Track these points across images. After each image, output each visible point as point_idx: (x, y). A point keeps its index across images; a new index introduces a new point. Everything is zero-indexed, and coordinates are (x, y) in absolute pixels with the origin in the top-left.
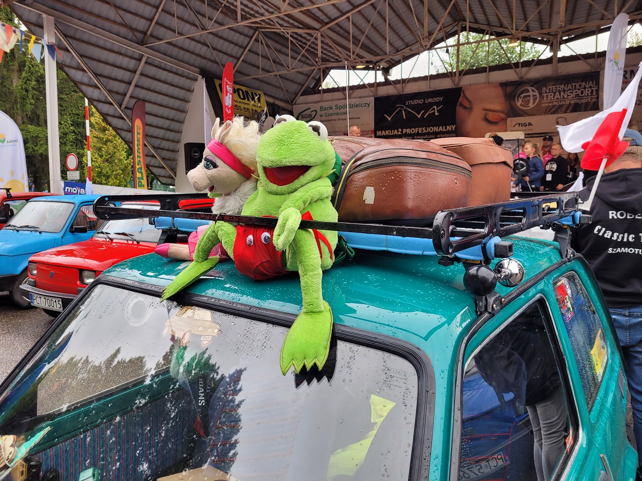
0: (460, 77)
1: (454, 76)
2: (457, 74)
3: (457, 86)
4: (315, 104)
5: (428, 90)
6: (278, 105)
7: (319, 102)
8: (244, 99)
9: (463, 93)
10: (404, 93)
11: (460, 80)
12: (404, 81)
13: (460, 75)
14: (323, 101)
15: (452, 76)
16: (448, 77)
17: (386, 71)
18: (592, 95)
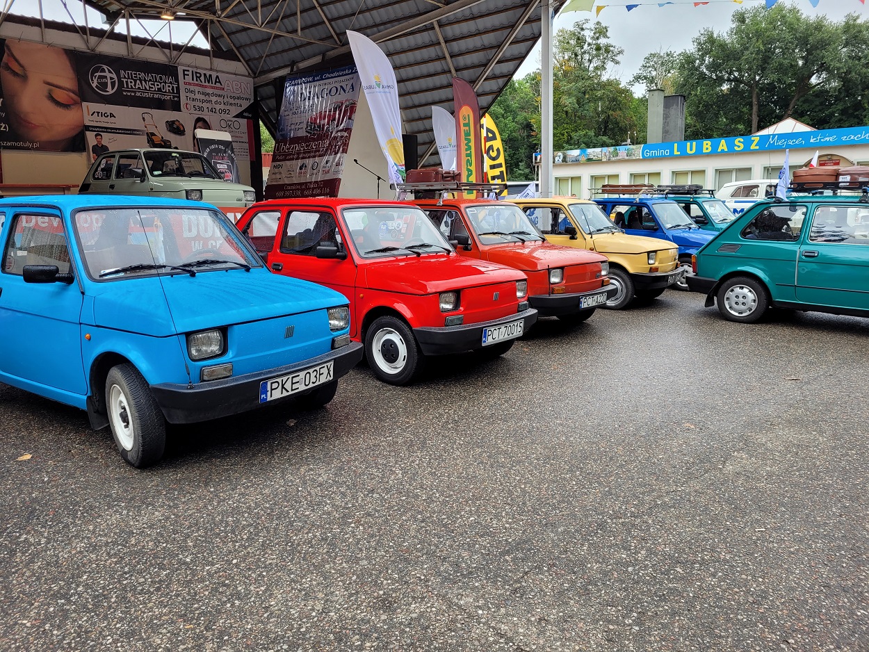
18: (173, 93)
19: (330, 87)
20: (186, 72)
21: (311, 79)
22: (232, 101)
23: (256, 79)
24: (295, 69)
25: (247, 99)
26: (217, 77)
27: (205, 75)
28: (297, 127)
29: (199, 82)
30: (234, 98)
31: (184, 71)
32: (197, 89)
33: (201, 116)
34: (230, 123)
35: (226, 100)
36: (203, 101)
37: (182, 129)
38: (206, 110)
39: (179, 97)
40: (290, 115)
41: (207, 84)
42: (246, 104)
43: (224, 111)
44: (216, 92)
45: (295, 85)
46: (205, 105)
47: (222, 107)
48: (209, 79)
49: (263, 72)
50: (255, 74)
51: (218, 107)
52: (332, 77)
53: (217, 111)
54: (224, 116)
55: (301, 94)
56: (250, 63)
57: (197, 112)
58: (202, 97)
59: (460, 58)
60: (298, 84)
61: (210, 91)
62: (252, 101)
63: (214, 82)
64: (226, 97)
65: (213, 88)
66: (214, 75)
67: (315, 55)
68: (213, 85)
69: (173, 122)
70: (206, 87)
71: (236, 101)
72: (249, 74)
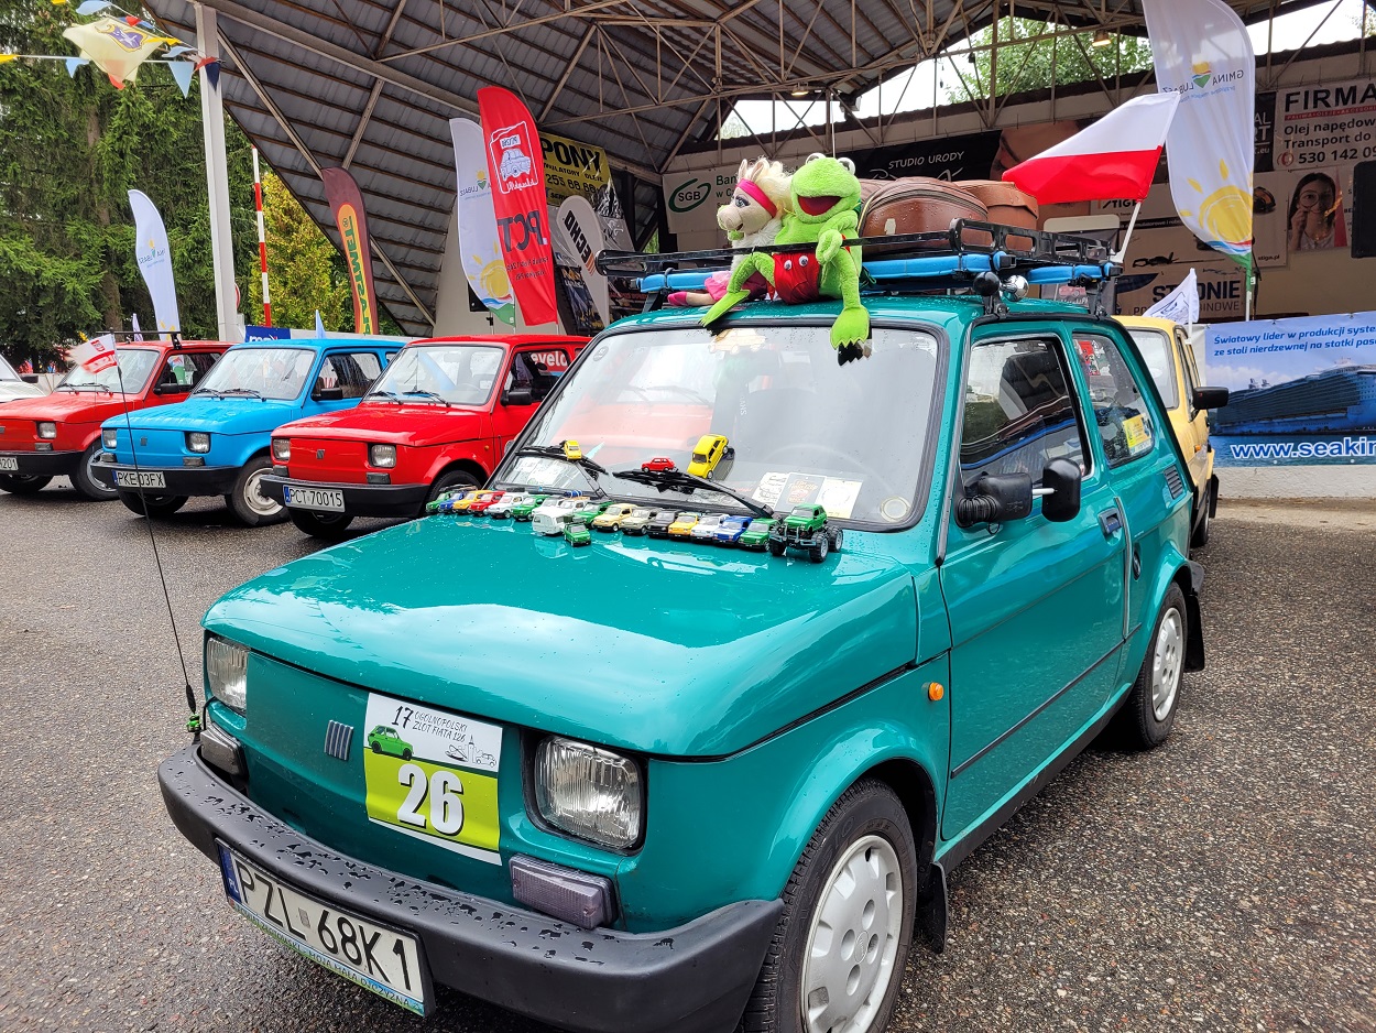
0: (998, 110)
1: (985, 108)
2: (992, 105)
3: (991, 128)
4: (707, 171)
5: (935, 137)
6: (632, 175)
7: (714, 167)
8: (568, 163)
9: (1004, 140)
10: (886, 145)
11: (997, 116)
12: (885, 121)
13: (996, 106)
14: (723, 165)
15: (982, 109)
16: (974, 109)
17: (849, 101)
20: (1292, 98)
26: (1370, 86)
27: (1339, 90)
29: (1320, 108)
31: (1288, 96)
32: (1314, 122)
33: (1316, 171)
36: (1324, 142)
37: (1268, 201)
38: (1330, 156)
39: (1271, 146)
41: (1341, 106)
44: (1361, 116)
46: (1329, 148)
48: (1347, 95)
51: (1361, 145)
57: (1306, 165)
58: (1324, 134)
61: (1346, 118)
63: (1359, 99)
65: (1351, 111)
66: (1363, 84)
68: (1357, 105)
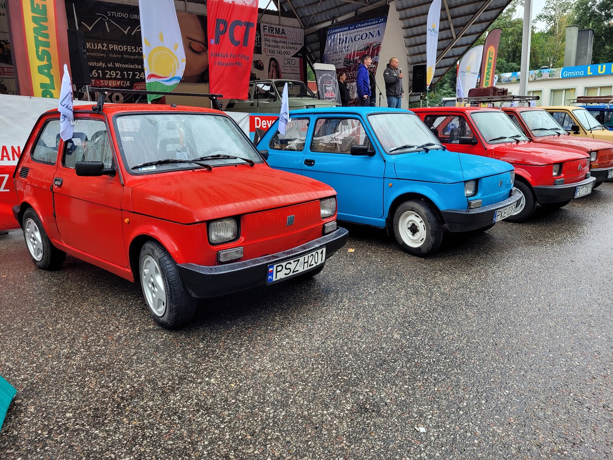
18: (258, 42)
19: (361, 34)
20: (265, 28)
21: (347, 28)
22: (291, 46)
23: (306, 30)
24: (334, 22)
25: (300, 44)
26: (283, 29)
27: (276, 28)
28: (337, 62)
29: (272, 34)
30: (292, 44)
31: (264, 26)
32: (271, 38)
33: (273, 57)
34: (289, 61)
35: (288, 45)
36: (274, 47)
37: (262, 66)
38: (276, 52)
39: (261, 44)
40: (332, 53)
41: (277, 35)
42: (299, 47)
43: (287, 53)
44: (282, 40)
45: (336, 33)
46: (276, 49)
47: (286, 50)
48: (278, 31)
49: (312, 25)
50: (305, 27)
51: (283, 50)
52: (363, 27)
53: (282, 53)
54: (287, 56)
55: (340, 39)
56: (303, 19)
57: (271, 54)
58: (274, 44)
59: (456, 9)
60: (338, 32)
61: (278, 39)
62: (303, 45)
63: (281, 32)
64: (288, 43)
65: (280, 37)
66: (281, 28)
67: (349, 12)
68: (281, 35)
69: (257, 61)
70: (276, 37)
71: (294, 46)
72: (301, 26)
